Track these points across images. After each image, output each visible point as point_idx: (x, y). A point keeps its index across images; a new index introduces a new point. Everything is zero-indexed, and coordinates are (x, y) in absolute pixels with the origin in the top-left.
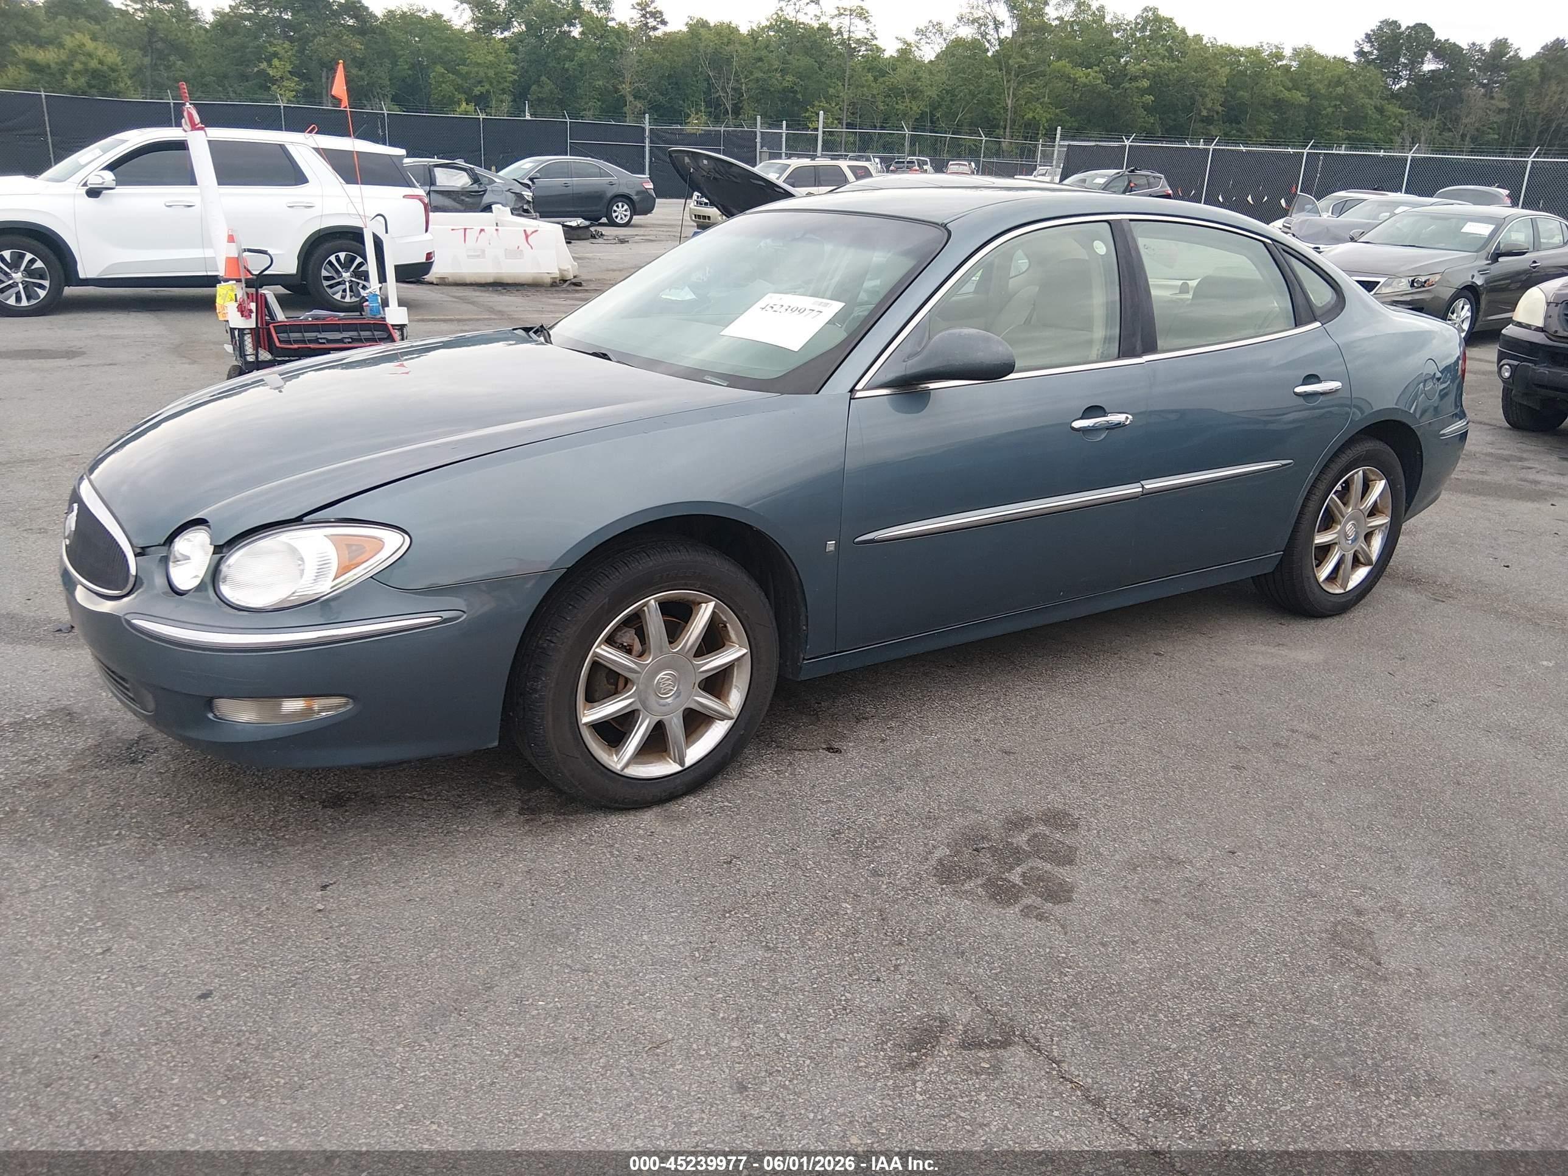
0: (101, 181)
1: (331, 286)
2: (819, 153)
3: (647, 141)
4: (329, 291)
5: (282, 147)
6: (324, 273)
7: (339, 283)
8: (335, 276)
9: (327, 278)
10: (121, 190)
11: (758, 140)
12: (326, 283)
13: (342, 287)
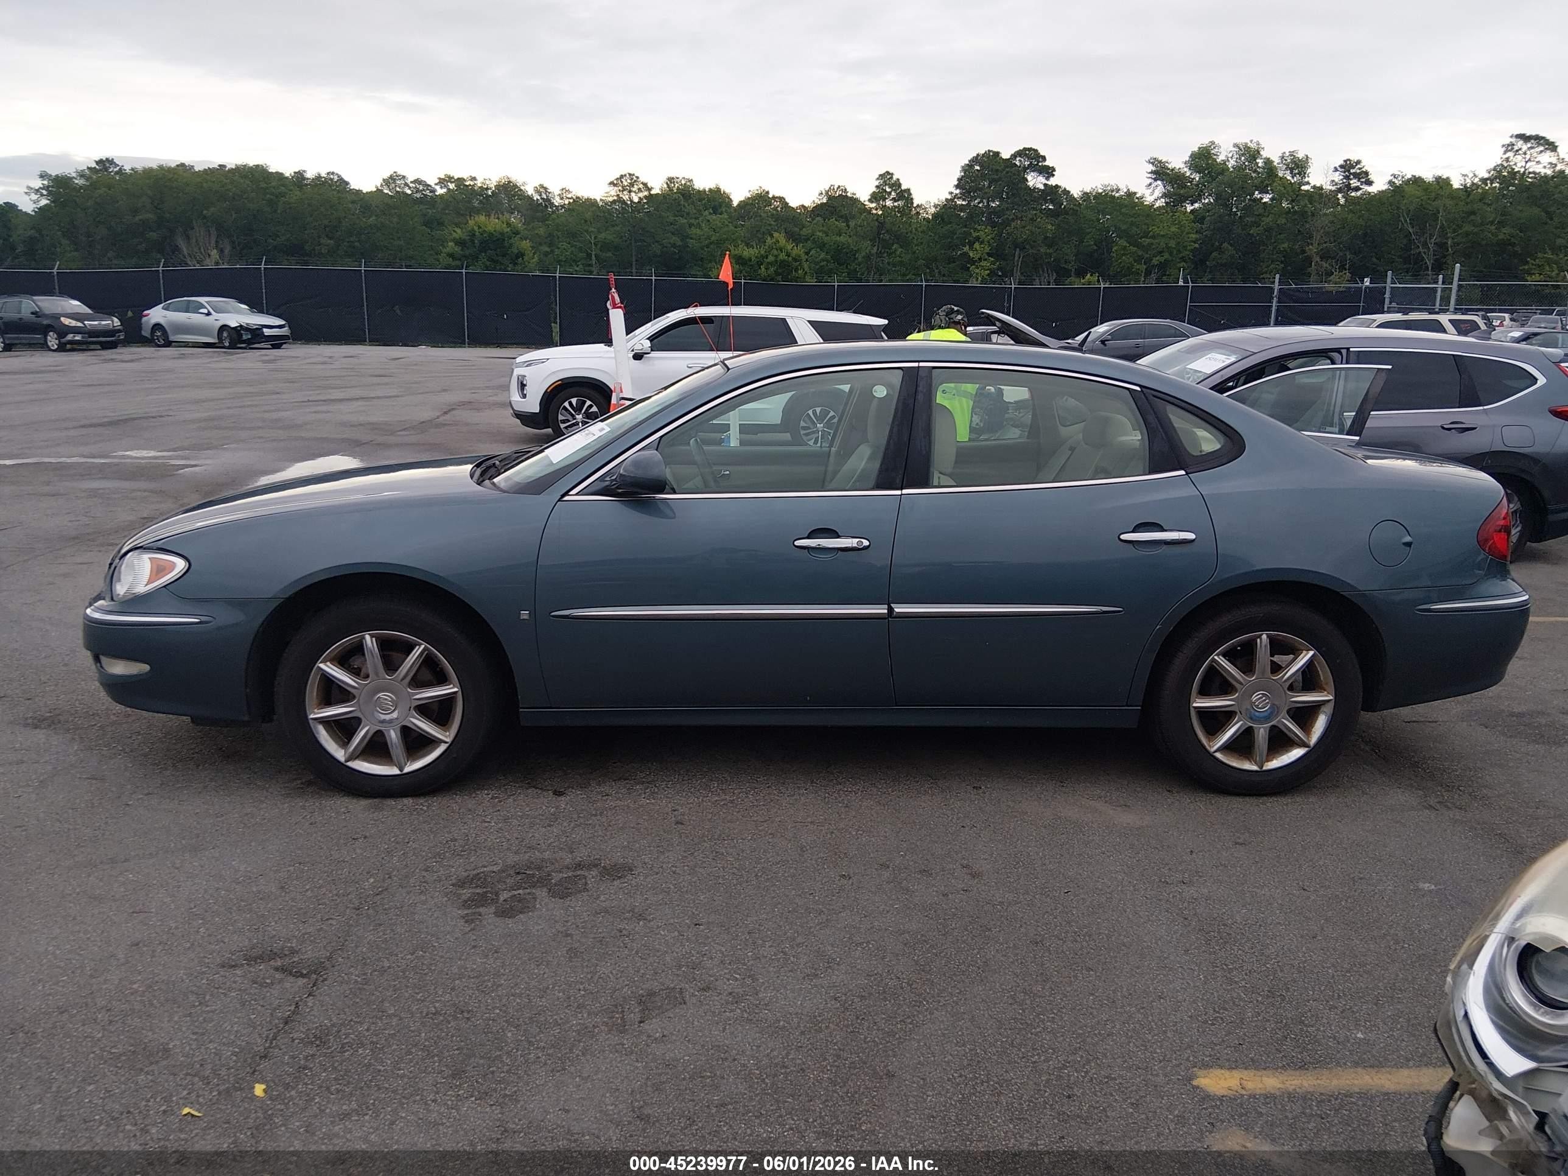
0: (641, 347)
1: (807, 435)
2: (1452, 307)
3: (1275, 300)
4: (805, 438)
5: (784, 321)
6: (802, 424)
7: (814, 432)
8: (811, 427)
9: (804, 428)
10: (654, 354)
11: (1387, 295)
12: (802, 432)
13: (815, 435)
